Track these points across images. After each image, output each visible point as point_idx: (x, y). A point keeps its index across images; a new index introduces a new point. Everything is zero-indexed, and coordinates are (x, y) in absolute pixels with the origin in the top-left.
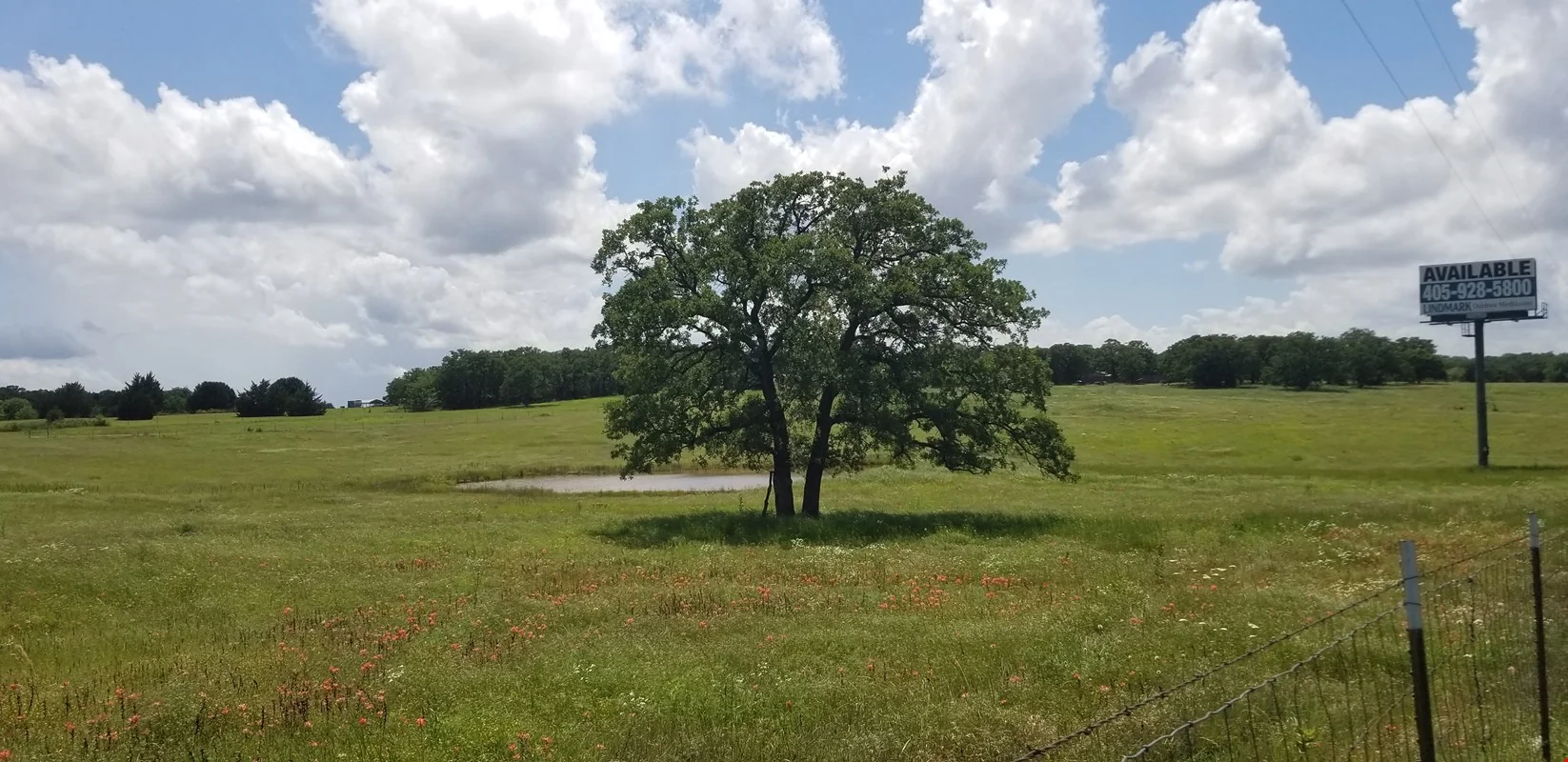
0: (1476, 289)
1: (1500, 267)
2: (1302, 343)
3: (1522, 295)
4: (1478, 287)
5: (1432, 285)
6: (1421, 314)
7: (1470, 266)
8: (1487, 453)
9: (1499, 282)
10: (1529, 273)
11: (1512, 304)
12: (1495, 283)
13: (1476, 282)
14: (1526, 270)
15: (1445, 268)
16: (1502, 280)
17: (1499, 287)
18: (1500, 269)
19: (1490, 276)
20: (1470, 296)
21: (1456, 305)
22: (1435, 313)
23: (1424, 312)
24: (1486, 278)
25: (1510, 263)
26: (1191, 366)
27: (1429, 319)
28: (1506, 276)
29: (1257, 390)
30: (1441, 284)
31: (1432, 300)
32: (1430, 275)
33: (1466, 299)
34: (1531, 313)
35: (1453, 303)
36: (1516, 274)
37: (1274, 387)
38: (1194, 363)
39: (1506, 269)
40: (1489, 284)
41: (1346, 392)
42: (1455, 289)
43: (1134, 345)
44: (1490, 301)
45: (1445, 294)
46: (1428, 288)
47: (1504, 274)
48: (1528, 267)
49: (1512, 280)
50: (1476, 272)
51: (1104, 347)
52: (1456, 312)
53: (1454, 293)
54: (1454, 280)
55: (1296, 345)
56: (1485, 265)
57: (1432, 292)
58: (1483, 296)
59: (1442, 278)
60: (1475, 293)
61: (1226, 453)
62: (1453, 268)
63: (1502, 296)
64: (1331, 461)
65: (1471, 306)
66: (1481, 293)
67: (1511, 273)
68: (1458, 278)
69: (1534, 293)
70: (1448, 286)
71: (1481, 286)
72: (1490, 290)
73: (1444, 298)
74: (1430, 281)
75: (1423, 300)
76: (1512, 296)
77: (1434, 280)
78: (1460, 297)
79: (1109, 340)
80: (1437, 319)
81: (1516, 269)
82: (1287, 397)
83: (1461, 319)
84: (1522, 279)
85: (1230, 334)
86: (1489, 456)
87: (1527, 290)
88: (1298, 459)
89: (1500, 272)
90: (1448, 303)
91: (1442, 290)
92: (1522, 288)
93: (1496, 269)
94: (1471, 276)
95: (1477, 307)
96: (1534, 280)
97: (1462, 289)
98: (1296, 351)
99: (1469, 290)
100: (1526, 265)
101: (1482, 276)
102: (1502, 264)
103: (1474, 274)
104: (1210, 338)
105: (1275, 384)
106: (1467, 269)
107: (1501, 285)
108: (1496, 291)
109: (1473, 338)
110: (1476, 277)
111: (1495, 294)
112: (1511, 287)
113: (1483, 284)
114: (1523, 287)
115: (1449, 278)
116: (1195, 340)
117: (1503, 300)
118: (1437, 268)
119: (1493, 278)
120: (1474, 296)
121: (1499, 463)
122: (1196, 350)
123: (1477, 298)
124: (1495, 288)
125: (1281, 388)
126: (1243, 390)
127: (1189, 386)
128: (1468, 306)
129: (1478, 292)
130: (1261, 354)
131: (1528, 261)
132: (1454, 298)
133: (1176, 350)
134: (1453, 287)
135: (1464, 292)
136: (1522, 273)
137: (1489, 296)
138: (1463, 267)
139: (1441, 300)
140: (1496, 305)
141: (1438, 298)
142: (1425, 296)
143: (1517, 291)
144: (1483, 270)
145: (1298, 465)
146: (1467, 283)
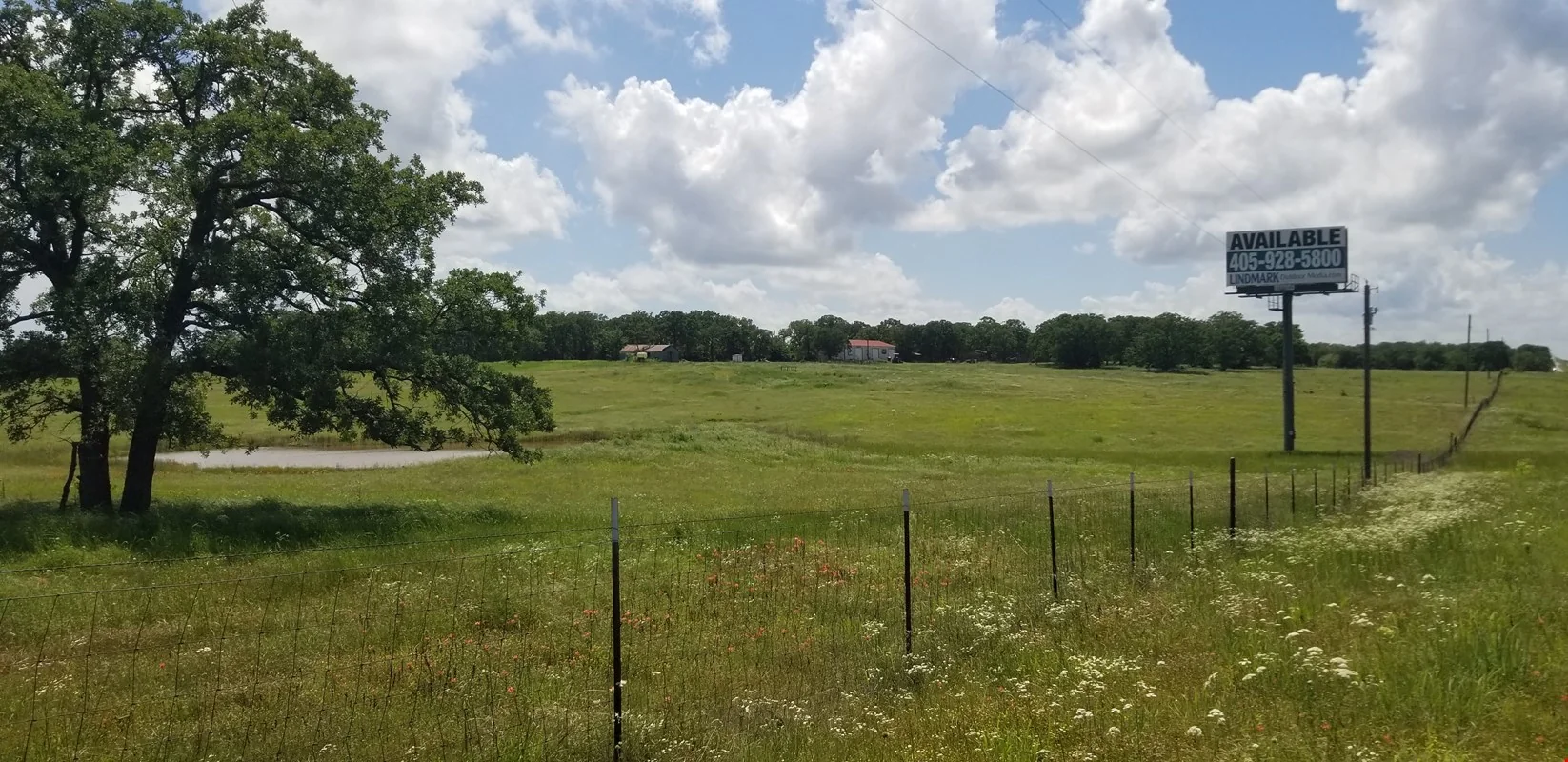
0: (1285, 259)
1: (1309, 234)
2: (1168, 324)
3: (1331, 266)
4: (1287, 256)
5: (1239, 254)
6: (1228, 285)
7: (1278, 233)
8: (1293, 437)
9: (1308, 252)
10: (1338, 242)
11: (1320, 275)
12: (1304, 252)
13: (1284, 251)
14: (1336, 239)
15: (1253, 235)
16: (1312, 249)
17: (1308, 257)
18: (1310, 237)
19: (1299, 244)
20: (1278, 266)
21: (1263, 275)
22: (1241, 284)
23: (1230, 283)
24: (1295, 246)
25: (1320, 231)
26: (1056, 346)
27: (1235, 291)
28: (1316, 245)
29: (1119, 371)
30: (1248, 253)
31: (1239, 270)
32: (1237, 242)
33: (1273, 269)
34: (1341, 286)
35: (1260, 273)
36: (1326, 243)
37: (1138, 369)
38: (1060, 342)
39: (1316, 237)
40: (1297, 254)
41: (1205, 374)
42: (1263, 258)
43: (1011, 324)
44: (1297, 272)
45: (1252, 263)
46: (1235, 256)
47: (1312, 243)
48: (1338, 236)
49: (1321, 249)
50: (1285, 240)
51: (979, 325)
52: (1263, 284)
53: (1262, 262)
54: (1262, 248)
55: (1159, 326)
56: (1294, 233)
57: (1238, 262)
58: (1291, 266)
59: (1249, 246)
60: (1283, 263)
61: (1027, 433)
62: (1261, 235)
63: (1311, 267)
64: (1132, 443)
65: (1279, 276)
66: (1289, 263)
67: (1320, 242)
68: (1266, 247)
69: (1344, 264)
70: (1255, 254)
71: (1289, 255)
72: (1298, 260)
73: (1251, 267)
74: (1237, 249)
75: (1230, 270)
76: (1322, 267)
77: (1241, 248)
78: (1267, 267)
79: (985, 318)
80: (1246, 290)
81: (1326, 238)
82: (1148, 378)
83: (1269, 291)
84: (1331, 249)
85: (1098, 314)
86: (1295, 440)
87: (1336, 261)
88: (1100, 440)
89: (1309, 241)
90: (1255, 273)
91: (1249, 258)
92: (1331, 258)
93: (1305, 237)
94: (1279, 245)
95: (1287, 278)
96: (1344, 250)
97: (1269, 258)
98: (1158, 332)
99: (1277, 259)
100: (1336, 233)
101: (1290, 245)
102: (1311, 231)
103: (1282, 242)
104: (1077, 317)
105: (1137, 364)
106: (1276, 235)
107: (1310, 254)
108: (1305, 261)
109: (1281, 313)
110: (1284, 245)
111: (1304, 264)
112: (1321, 257)
113: (1292, 253)
114: (1333, 257)
115: (1257, 247)
116: (1064, 319)
117: (1311, 271)
118: (1245, 235)
119: (1302, 247)
120: (1282, 267)
121: (1305, 449)
122: (1063, 329)
123: (1285, 269)
124: (1303, 258)
125: (1144, 369)
126: (1104, 371)
127: (1054, 366)
128: (1275, 277)
129: (1286, 263)
130: (1128, 336)
131: (1338, 229)
132: (1261, 268)
133: (1046, 328)
134: (1261, 256)
135: (1272, 261)
136: (1332, 242)
137: (1298, 266)
138: (1271, 234)
139: (1249, 270)
140: (1305, 277)
141: (1245, 268)
142: (1231, 266)
143: (1326, 261)
144: (1291, 238)
145: (1095, 447)
146: (1275, 252)
